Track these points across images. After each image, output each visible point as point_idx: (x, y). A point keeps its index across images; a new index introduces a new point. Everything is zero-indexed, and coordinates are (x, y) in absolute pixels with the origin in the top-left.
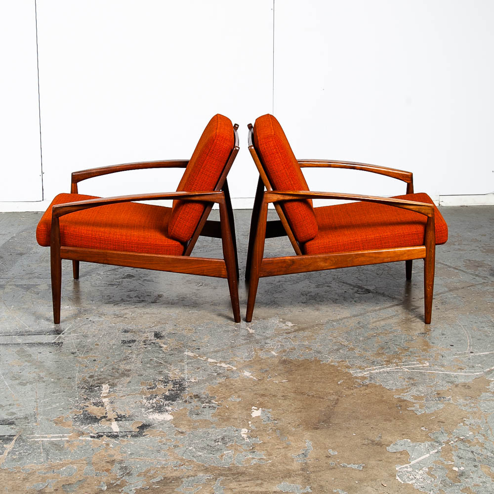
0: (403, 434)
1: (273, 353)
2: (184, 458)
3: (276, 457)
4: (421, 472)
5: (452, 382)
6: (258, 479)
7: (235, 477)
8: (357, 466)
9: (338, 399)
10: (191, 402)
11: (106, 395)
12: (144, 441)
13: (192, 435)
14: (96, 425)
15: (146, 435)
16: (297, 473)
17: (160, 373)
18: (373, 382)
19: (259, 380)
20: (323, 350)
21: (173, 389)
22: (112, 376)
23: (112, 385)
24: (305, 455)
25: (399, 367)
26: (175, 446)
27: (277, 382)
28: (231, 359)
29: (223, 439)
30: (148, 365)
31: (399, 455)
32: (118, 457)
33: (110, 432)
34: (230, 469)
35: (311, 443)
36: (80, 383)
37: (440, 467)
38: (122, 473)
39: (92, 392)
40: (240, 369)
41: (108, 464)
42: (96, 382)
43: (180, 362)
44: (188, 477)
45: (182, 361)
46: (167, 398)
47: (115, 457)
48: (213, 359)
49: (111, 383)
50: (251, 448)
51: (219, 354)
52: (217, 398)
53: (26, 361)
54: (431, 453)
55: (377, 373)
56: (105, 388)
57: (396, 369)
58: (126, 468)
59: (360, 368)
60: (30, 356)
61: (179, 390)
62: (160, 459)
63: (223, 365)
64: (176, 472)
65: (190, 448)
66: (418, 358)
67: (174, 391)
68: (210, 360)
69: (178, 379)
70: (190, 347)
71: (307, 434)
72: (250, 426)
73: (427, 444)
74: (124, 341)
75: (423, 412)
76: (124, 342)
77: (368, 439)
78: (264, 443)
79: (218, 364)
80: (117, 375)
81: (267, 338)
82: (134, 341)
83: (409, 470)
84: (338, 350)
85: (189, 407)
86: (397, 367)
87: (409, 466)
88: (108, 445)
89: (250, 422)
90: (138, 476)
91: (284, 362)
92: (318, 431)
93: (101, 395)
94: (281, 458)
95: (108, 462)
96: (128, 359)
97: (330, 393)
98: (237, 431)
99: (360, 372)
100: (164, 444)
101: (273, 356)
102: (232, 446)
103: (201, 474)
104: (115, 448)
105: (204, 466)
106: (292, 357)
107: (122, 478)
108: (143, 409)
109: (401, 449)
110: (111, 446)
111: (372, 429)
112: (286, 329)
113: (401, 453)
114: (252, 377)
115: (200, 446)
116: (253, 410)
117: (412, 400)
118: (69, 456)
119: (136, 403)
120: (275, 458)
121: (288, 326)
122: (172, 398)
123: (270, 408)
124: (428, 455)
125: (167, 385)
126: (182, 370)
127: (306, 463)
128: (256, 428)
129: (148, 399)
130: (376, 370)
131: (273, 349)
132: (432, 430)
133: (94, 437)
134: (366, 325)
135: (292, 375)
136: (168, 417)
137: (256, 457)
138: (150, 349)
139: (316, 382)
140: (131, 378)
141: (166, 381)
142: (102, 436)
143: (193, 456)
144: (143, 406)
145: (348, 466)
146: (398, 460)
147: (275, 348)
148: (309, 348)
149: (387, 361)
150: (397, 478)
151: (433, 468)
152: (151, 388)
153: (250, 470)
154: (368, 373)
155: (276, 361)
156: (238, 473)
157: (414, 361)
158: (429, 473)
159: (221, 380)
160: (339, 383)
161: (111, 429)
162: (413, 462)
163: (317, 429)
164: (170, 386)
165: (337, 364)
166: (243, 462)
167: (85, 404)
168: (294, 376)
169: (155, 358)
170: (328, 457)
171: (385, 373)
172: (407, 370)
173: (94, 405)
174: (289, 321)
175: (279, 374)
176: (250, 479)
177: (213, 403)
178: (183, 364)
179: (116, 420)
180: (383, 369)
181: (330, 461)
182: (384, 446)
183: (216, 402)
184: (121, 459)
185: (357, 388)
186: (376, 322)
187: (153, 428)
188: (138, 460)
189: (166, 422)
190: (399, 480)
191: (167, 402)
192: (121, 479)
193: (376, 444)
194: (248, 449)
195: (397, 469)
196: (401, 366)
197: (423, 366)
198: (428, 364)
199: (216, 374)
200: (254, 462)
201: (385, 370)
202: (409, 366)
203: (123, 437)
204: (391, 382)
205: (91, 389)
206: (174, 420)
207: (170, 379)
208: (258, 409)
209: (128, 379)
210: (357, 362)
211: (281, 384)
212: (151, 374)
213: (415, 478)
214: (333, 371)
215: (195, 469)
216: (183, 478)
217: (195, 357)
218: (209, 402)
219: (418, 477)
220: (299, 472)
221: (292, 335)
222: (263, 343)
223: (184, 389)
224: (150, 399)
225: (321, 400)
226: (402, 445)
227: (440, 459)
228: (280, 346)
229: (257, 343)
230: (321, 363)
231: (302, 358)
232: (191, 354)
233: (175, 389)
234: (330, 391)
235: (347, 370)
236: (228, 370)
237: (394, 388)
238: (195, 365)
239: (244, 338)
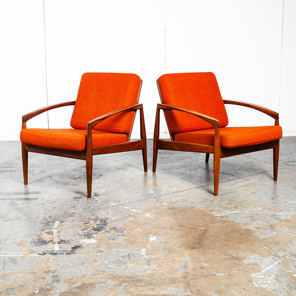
0: (253, 252)
1: (165, 203)
2: (99, 269)
3: (165, 268)
4: (270, 278)
5: (278, 219)
6: (151, 285)
7: (134, 283)
8: (223, 274)
9: (206, 230)
10: (110, 232)
11: (56, 227)
12: (74, 257)
13: (107, 253)
14: (44, 246)
15: (76, 253)
16: (180, 280)
17: (93, 215)
18: (227, 219)
19: (155, 218)
20: (195, 202)
22: (63, 216)
23: (62, 222)
24: (185, 267)
25: (243, 211)
26: (94, 261)
27: (167, 220)
28: (138, 207)
29: (128, 256)
30: (87, 210)
31: (252, 266)
32: (53, 268)
33: (52, 251)
34: (131, 277)
35: (190, 258)
36: (42, 221)
37: (284, 274)
38: (53, 280)
39: (48, 225)
40: (144, 213)
41: (45, 273)
42: (52, 220)
43: (107, 209)
44: (100, 283)
45: (108, 208)
46: (95, 229)
47: (51, 268)
48: (127, 207)
49: (61, 220)
50: (148, 262)
51: (132, 204)
52: (127, 229)
53: (13, 208)
54: (274, 264)
55: (229, 214)
56: (57, 223)
57: (241, 212)
58: (56, 276)
59: (218, 211)
60: (17, 205)
61: (103, 225)
62: (82, 269)
63: (133, 210)
64: (92, 280)
65: (105, 262)
66: (254, 205)
68: (125, 207)
69: (104, 218)
70: (114, 200)
71: (187, 252)
72: (148, 247)
73: (271, 258)
74: (75, 197)
75: (264, 237)
76: (75, 198)
77: (229, 255)
78: (157, 259)
79: (130, 210)
80: (66, 216)
81: (161, 196)
82: (81, 198)
83: (262, 277)
84: (204, 202)
85: (108, 234)
86: (241, 211)
87: (261, 274)
88: (48, 259)
89: (148, 245)
90: (64, 282)
91: (171, 208)
92: (194, 250)
93: (53, 228)
94: (168, 269)
95: (45, 272)
96: (75, 207)
97: (200, 226)
98: (139, 250)
99: (219, 214)
100: (87, 259)
101: (164, 205)
102: (134, 260)
103: (110, 281)
104: (52, 262)
105: (112, 275)
106: (176, 205)
107: (52, 284)
108: (78, 236)
109: (253, 262)
110: (50, 260)
111: (231, 248)
112: (172, 191)
113: (253, 264)
114: (151, 217)
115: (112, 260)
116: (150, 237)
117: (254, 230)
118: (19, 267)
119: (74, 232)
120: (164, 269)
121: (173, 189)
122: (98, 229)
123: (161, 235)
124: (272, 266)
125: (96, 222)
126: (107, 213)
127: (186, 273)
128: (152, 248)
129: (82, 230)
130: (228, 212)
131: (164, 202)
132: (271, 248)
133: (40, 254)
134: (220, 189)
135: (176, 216)
136: (93, 241)
137: (150, 269)
138: (90, 201)
139: (191, 219)
140: (74, 218)
141: (96, 219)
142: (46, 253)
143: (106, 268)
144: (78, 234)
145: (217, 274)
146: (252, 270)
147: (166, 201)
148: (186, 201)
149: (235, 207)
150: (254, 283)
151: (278, 275)
152: (86, 224)
153: (146, 278)
154: (224, 214)
155: (166, 208)
156: (137, 280)
157: (251, 207)
158: (276, 279)
159: (131, 219)
160: (206, 220)
161: (54, 249)
162: (263, 271)
163: (193, 248)
164: (98, 222)
165: (204, 209)
166: (141, 272)
167: (41, 233)
168: (177, 216)
169: (92, 207)
170: (202, 268)
171: (234, 214)
172: (248, 212)
173: (47, 233)
174: (174, 187)
175: (168, 215)
176: (146, 284)
177: (124, 232)
178: (109, 210)
179: (59, 243)
180: (233, 212)
181: (204, 271)
182: (240, 259)
183: (127, 232)
184: (55, 270)
185: (217, 223)
186: (225, 187)
187: (82, 248)
188: (66, 270)
189: (91, 244)
190: (256, 285)
191: (95, 232)
192: (51, 285)
193: (235, 258)
194: (145, 262)
195: (253, 276)
196: (244, 210)
197: (258, 210)
198: (260, 209)
199: (128, 215)
200: (149, 272)
202: (249, 210)
203: (60, 254)
204: (239, 219)
205: (48, 224)
206: (97, 243)
207: (99, 218)
208: (154, 236)
209: (73, 218)
210: (216, 208)
211: (169, 221)
212: (87, 215)
213: (267, 283)
214: (202, 213)
215: (106, 277)
216: (96, 284)
217: (116, 206)
218: (122, 232)
219: (269, 282)
220: (182, 279)
221: (176, 194)
222: (158, 198)
223: (107, 224)
224: (84, 230)
225: (195, 230)
226: (253, 259)
227: (282, 268)
228: (168, 200)
229: (155, 198)
230: (194, 209)
231: (182, 206)
232: (114, 204)
233: (101, 224)
234: (201, 225)
235: (210, 212)
236: (136, 213)
237: (242, 222)
238: (116, 210)
239: (147, 196)
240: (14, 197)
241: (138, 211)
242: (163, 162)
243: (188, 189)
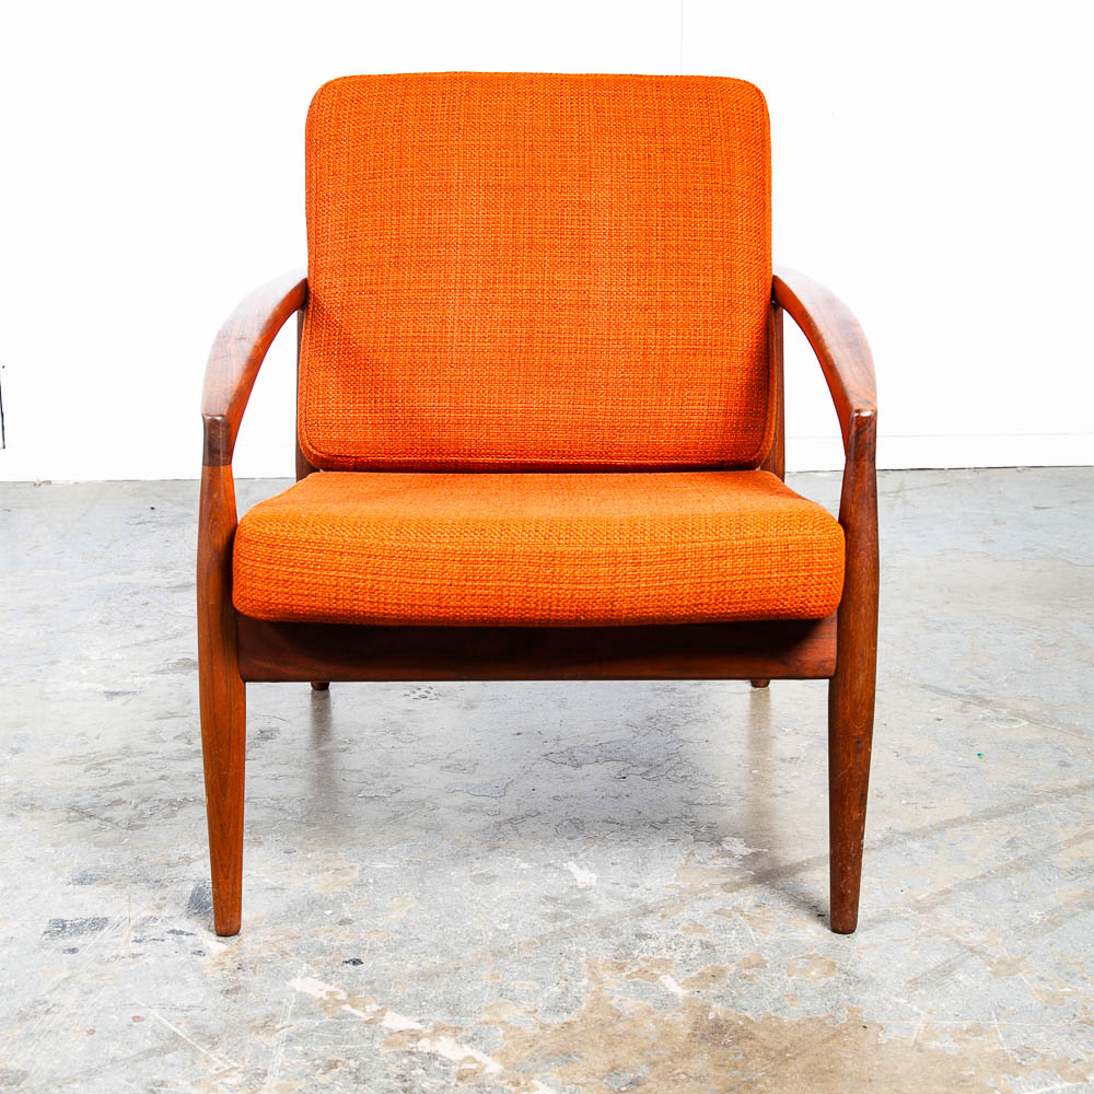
1: (671, 984)
28: (485, 1017)
40: (518, 1075)
43: (259, 1030)
48: (406, 1013)
51: (435, 992)
63: (447, 1048)
68: (394, 1021)
70: (322, 951)
79: (425, 1045)
81: (647, 911)
91: (714, 1033)
101: (667, 1001)
106: (752, 1008)
131: (666, 964)
138: (152, 960)
147: (678, 957)
155: (682, 1022)
169: (155, 1013)
178: (272, 1041)
217: (329, 1004)
222: (628, 932)
228: (697, 949)
229: (604, 935)
230: (881, 1037)
232: (316, 988)
236: (461, 1076)
238: (321, 1049)
239: (549, 909)
241: (479, 1056)
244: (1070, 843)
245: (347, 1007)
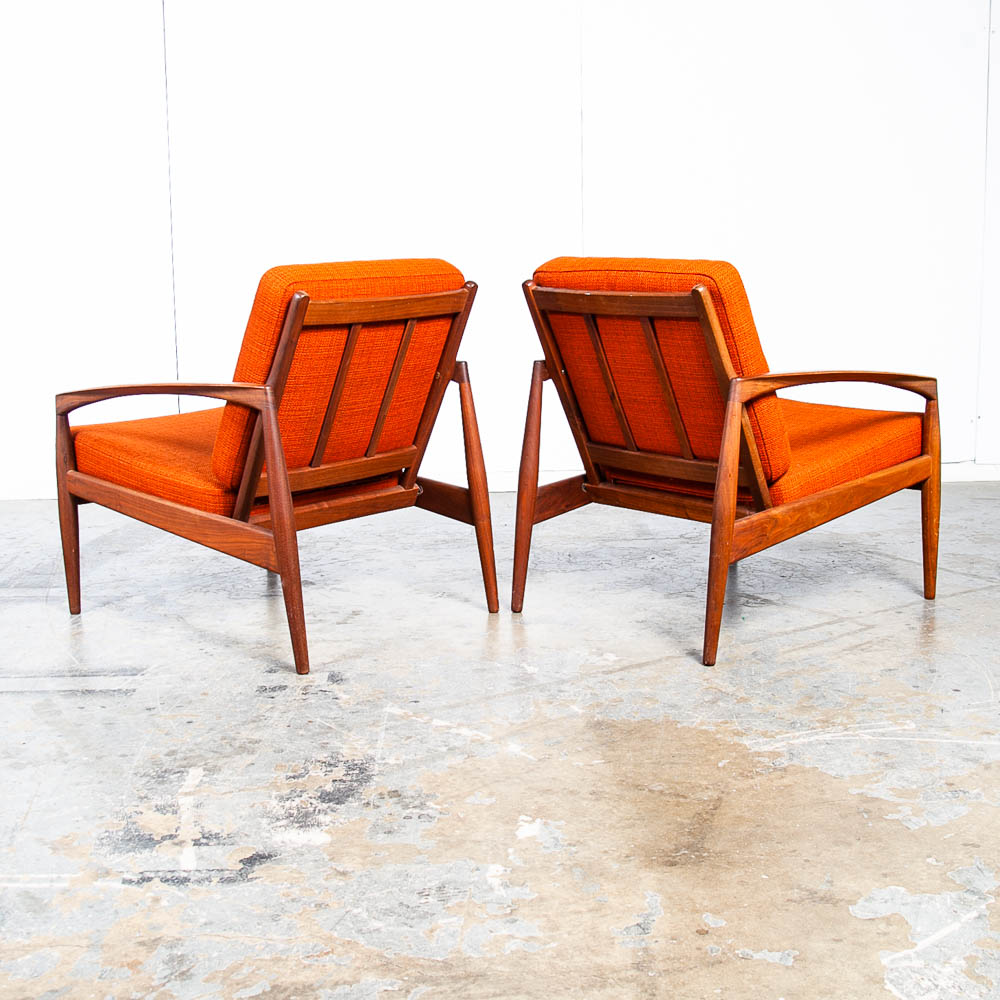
0: (885, 875)
1: (575, 708)
2: (335, 934)
3: (569, 933)
4: (948, 970)
5: (975, 761)
6: (518, 993)
7: (459, 985)
8: (778, 955)
9: (719, 799)
10: (378, 807)
11: (192, 790)
12: (247, 894)
13: (366, 880)
14: (146, 852)
15: (256, 878)
16: (623, 975)
17: (324, 746)
18: (796, 762)
19: (540, 760)
20: (681, 703)
21: (344, 778)
22: (216, 752)
23: (211, 770)
24: (643, 928)
25: (851, 733)
26: (319, 906)
27: (581, 764)
28: (483, 721)
29: (440, 889)
30: (301, 732)
31: (882, 927)
32: (170, 932)
33: (173, 871)
34: (447, 965)
35: (659, 898)
36: (143, 766)
37: (996, 956)
38: (169, 972)
39: (163, 782)
40: (500, 740)
41: (141, 948)
42: (177, 764)
43: (371, 726)
44: (337, 984)
45: (375, 724)
46: (325, 797)
47: (164, 931)
48: (443, 720)
49: (210, 766)
50: (508, 911)
51: (459, 712)
52: (440, 797)
53: (47, 722)
54: (963, 920)
55: (803, 745)
56: (195, 775)
57: (844, 736)
58: (181, 959)
59: (764, 734)
60: (59, 712)
61: (356, 781)
62: (275, 937)
64: (308, 972)
65: (355, 911)
66: (889, 715)
67: (344, 782)
68: (436, 722)
69: (359, 758)
70: (398, 698)
71: (650, 878)
72: (511, 858)
73: (949, 897)
74: (262, 687)
75: (925, 823)
76: (262, 689)
77: (799, 887)
78: (542, 899)
79: (454, 731)
80: (229, 749)
81: (563, 682)
82: (284, 688)
83: (918, 963)
84: (714, 702)
85: (371, 815)
86: (846, 733)
87: (913, 955)
88: (156, 900)
89: (510, 851)
90: (207, 981)
91: (599, 725)
92: (676, 870)
93: (180, 791)
94: (581, 936)
95: (142, 944)
96: (260, 720)
97: (700, 786)
98: (478, 869)
99: (767, 743)
100: (293, 900)
101: (573, 715)
102: (460, 906)
103: (369, 978)
104: (169, 911)
105: (380, 956)
106: (616, 716)
107: (164, 985)
108: (265, 821)
109: (884, 910)
110: (164, 903)
111: (808, 864)
112: (603, 667)
113: (888, 920)
114: (523, 754)
115: (383, 905)
116: (521, 823)
117: (891, 799)
118: (53, 927)
119: (252, 806)
120: (566, 936)
121: (607, 660)
122: (335, 798)
123: (561, 819)
124: (956, 926)
125: (331, 771)
126: (372, 742)
127: (646, 950)
128: (525, 862)
129: (281, 798)
130: (800, 738)
131: (573, 701)
132: (952, 863)
133: (130, 882)
134: (770, 657)
135: (613, 750)
136: (317, 837)
137: (517, 935)
138: (313, 701)
139: (667, 763)
140: (257, 756)
141: (332, 762)
142: (149, 879)
143: (360, 931)
144: (266, 814)
145: (757, 956)
146: (882, 939)
147: (580, 699)
148: (651, 699)
149: (824, 722)
150: (889, 986)
151: (976, 958)
152: (294, 777)
153: (499, 968)
154: (784, 743)
155: (581, 723)
156: (467, 977)
157: (881, 720)
158: (970, 973)
159: (457, 760)
160: (720, 765)
161: (178, 863)
162: (921, 945)
163: (673, 864)
164: (339, 772)
165: (714, 729)
166: (484, 946)
167: (136, 809)
168: (619, 752)
169: (318, 719)
170: (702, 933)
171: (820, 744)
172: (871, 737)
173: (158, 810)
174: (612, 652)
175: (586, 750)
176: (498, 991)
177: (429, 808)
178: (378, 729)
179: (197, 843)
180: (816, 737)
181: (708, 944)
182: (842, 903)
183: (438, 807)
184: (178, 936)
185: (761, 774)
186: (789, 651)
187: (278, 862)
188: (218, 939)
189: (310, 848)
190: (896, 992)
191: (325, 806)
192: (162, 989)
193: (822, 899)
194: (500, 913)
195: (885, 962)
196: (856, 729)
197: (905, 730)
198: (913, 726)
199: (444, 749)
200: (511, 946)
201: (821, 737)
202: (874, 730)
203: (199, 882)
204: (838, 762)
205: (161, 777)
206: (331, 844)
207: (341, 759)
208: (534, 821)
209: (251, 759)
210: (756, 724)
211: (589, 768)
212: (302, 748)
213: (937, 986)
214: (705, 743)
215: (357, 964)
216: (320, 987)
217: (405, 717)
218: (422, 805)
219: (942, 983)
220: (629, 973)
221: (615, 677)
222: (554, 690)
223: (369, 778)
224: (288, 799)
225: (681, 800)
226: (886, 902)
227: (991, 933)
228: (589, 696)
229: (542, 690)
230: (679, 726)
231: (638, 717)
232: (397, 711)
233: (349, 778)
234: (700, 782)
235: (736, 739)
236: (472, 741)
237: (847, 774)
238: (403, 732)
239: (514, 682)
240: (51, 685)
241: (480, 734)
242: (573, 567)
243: (660, 660)
244: (784, 653)
245: (414, 718)
